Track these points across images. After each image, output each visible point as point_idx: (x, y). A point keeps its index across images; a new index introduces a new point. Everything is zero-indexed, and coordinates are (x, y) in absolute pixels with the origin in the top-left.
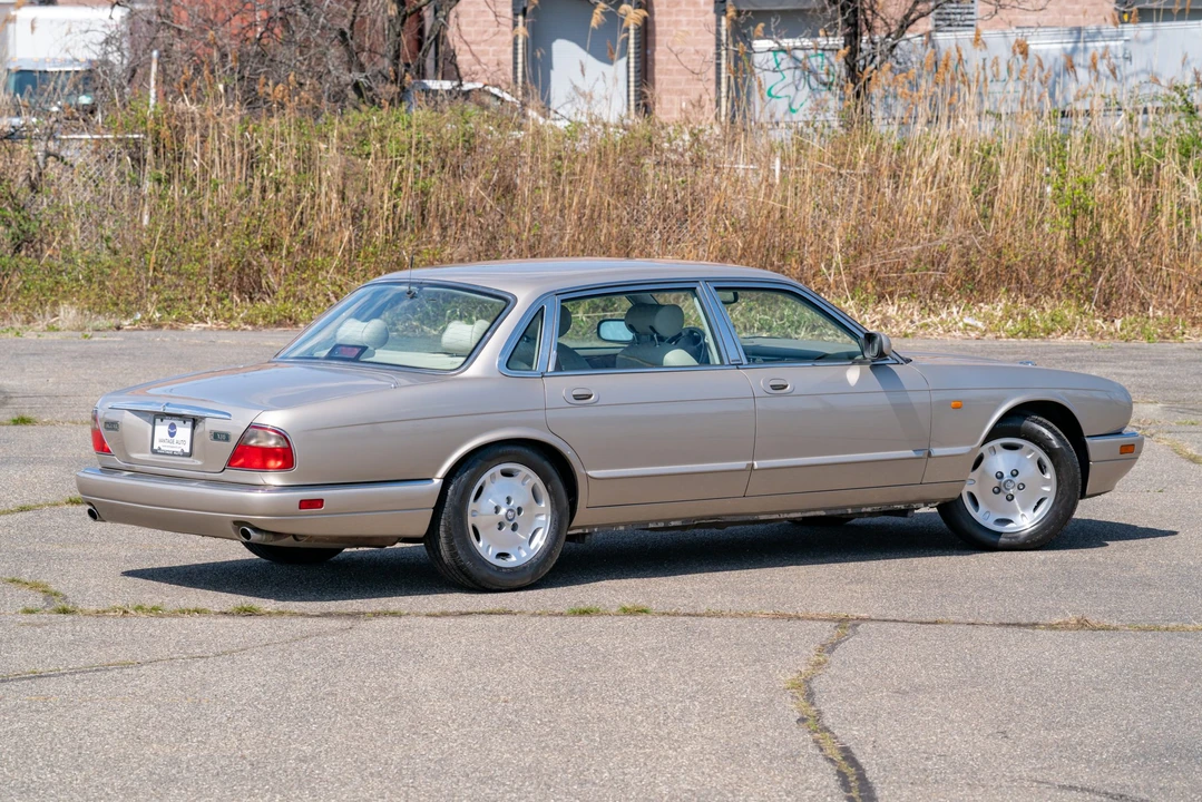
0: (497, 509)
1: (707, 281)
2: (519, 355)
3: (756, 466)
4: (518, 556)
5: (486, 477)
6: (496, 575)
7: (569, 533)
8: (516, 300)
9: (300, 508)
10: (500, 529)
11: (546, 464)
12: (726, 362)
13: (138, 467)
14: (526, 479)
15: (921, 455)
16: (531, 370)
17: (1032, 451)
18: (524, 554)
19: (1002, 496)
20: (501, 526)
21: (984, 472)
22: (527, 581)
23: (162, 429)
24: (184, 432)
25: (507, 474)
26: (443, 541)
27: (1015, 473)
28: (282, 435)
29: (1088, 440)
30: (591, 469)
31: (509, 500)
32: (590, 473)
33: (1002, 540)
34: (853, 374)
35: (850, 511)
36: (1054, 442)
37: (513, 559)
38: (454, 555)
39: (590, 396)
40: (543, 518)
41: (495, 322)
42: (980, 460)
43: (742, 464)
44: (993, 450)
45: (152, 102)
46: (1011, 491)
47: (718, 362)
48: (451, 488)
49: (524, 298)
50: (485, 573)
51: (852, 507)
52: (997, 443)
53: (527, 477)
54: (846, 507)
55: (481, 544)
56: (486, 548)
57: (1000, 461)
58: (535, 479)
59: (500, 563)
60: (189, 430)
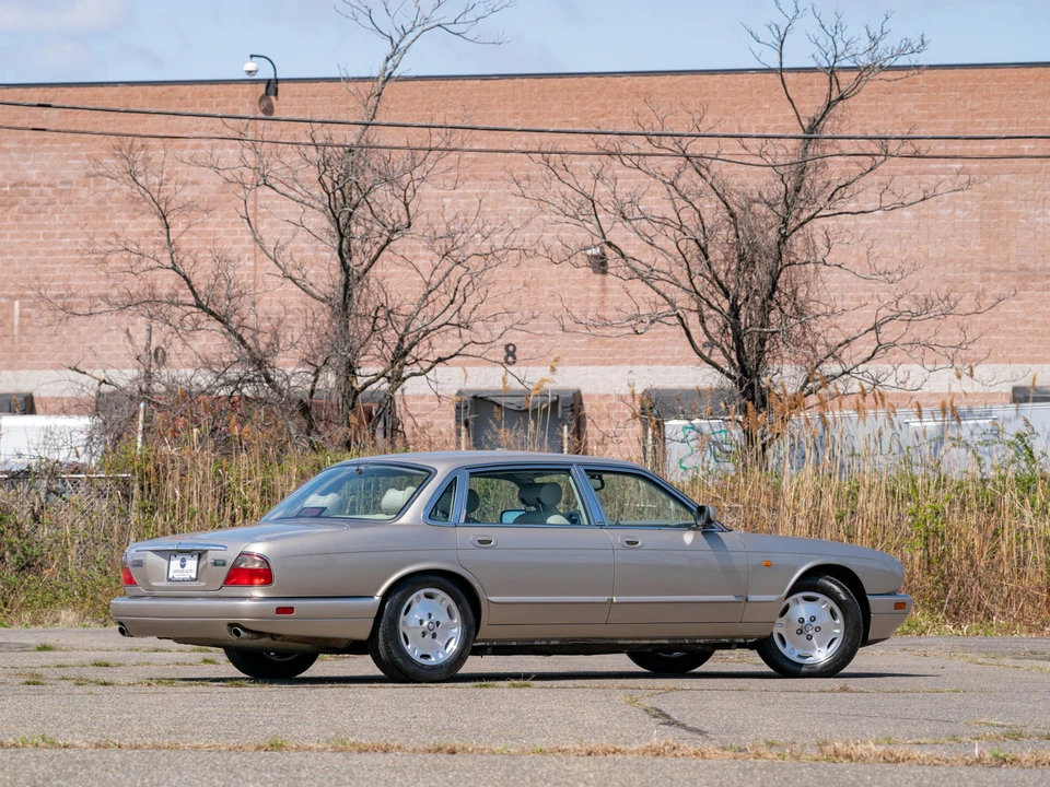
0: (421, 622)
1: (579, 464)
2: (439, 510)
3: (615, 600)
4: (437, 657)
5: (413, 597)
6: (421, 671)
7: (475, 644)
8: (436, 472)
9: (277, 613)
10: (423, 636)
11: (458, 591)
12: (593, 523)
13: (157, 593)
14: (443, 600)
15: (740, 599)
16: (447, 521)
17: (825, 602)
18: (441, 656)
19: (803, 637)
20: (424, 634)
21: (789, 620)
22: (444, 676)
23: (175, 563)
24: (192, 564)
25: (429, 596)
26: (381, 642)
27: (813, 619)
28: (264, 560)
29: (869, 597)
30: (491, 596)
31: (430, 616)
32: (490, 598)
33: (804, 669)
34: (688, 537)
35: (687, 641)
36: (842, 596)
37: (433, 659)
38: (389, 653)
39: (490, 542)
40: (455, 630)
41: (420, 488)
42: (787, 608)
43: (604, 599)
44: (797, 601)
45: (139, 445)
46: (810, 632)
47: (586, 523)
48: (388, 604)
49: (442, 472)
50: (411, 668)
51: (689, 638)
52: (799, 596)
53: (444, 599)
54: (683, 638)
55: (409, 647)
56: (413, 650)
57: (802, 609)
58: (449, 601)
59: (423, 661)
60: (195, 562)
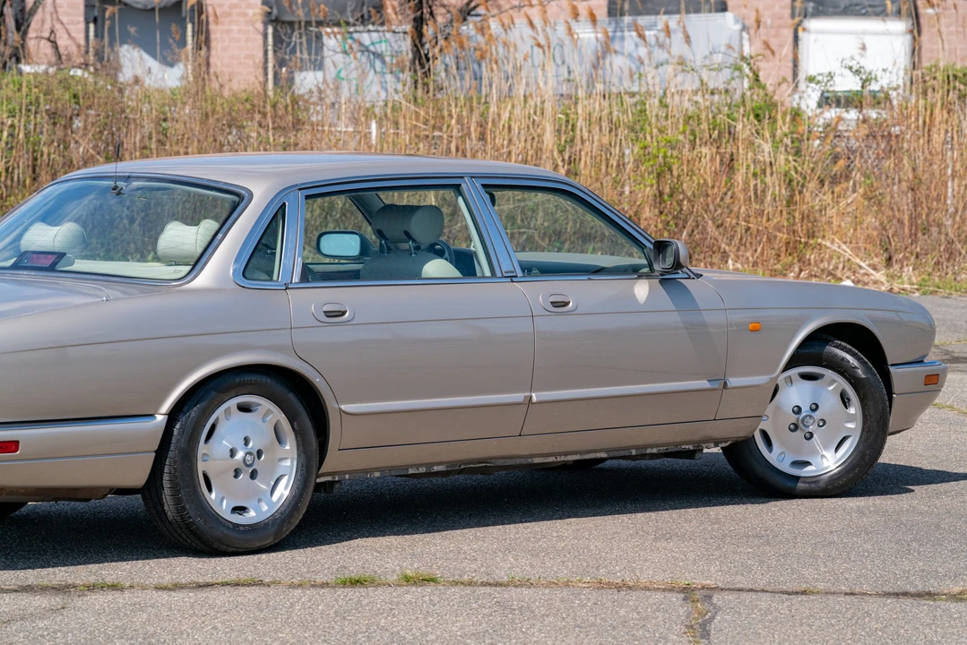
0: (233, 453)
1: (473, 177)
2: (257, 263)
3: (535, 399)
4: (258, 510)
5: (220, 412)
6: (232, 534)
7: (319, 480)
8: (251, 195)
10: (236, 476)
11: (291, 396)
12: (499, 274)
14: (268, 413)
15: (716, 386)
16: (271, 280)
17: (833, 381)
18: (265, 508)
19: (799, 434)
20: (237, 473)
21: (778, 408)
22: (269, 541)
25: (244, 408)
26: (167, 492)
27: (815, 407)
29: (892, 369)
30: (344, 403)
31: (246, 441)
32: (344, 406)
33: (800, 485)
34: (642, 290)
35: (634, 452)
36: (860, 372)
37: (252, 513)
38: (181, 510)
39: (343, 313)
40: (288, 463)
41: (225, 223)
42: (776, 392)
43: (518, 397)
44: (790, 380)
46: (811, 429)
47: (488, 273)
48: (178, 426)
49: (261, 194)
50: (218, 532)
51: (637, 448)
52: (795, 372)
53: (269, 412)
54: (630, 448)
55: (213, 496)
56: (220, 501)
57: (796, 394)
58: (279, 415)
59: (236, 519)
